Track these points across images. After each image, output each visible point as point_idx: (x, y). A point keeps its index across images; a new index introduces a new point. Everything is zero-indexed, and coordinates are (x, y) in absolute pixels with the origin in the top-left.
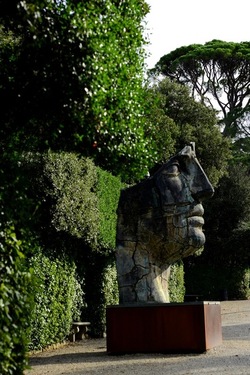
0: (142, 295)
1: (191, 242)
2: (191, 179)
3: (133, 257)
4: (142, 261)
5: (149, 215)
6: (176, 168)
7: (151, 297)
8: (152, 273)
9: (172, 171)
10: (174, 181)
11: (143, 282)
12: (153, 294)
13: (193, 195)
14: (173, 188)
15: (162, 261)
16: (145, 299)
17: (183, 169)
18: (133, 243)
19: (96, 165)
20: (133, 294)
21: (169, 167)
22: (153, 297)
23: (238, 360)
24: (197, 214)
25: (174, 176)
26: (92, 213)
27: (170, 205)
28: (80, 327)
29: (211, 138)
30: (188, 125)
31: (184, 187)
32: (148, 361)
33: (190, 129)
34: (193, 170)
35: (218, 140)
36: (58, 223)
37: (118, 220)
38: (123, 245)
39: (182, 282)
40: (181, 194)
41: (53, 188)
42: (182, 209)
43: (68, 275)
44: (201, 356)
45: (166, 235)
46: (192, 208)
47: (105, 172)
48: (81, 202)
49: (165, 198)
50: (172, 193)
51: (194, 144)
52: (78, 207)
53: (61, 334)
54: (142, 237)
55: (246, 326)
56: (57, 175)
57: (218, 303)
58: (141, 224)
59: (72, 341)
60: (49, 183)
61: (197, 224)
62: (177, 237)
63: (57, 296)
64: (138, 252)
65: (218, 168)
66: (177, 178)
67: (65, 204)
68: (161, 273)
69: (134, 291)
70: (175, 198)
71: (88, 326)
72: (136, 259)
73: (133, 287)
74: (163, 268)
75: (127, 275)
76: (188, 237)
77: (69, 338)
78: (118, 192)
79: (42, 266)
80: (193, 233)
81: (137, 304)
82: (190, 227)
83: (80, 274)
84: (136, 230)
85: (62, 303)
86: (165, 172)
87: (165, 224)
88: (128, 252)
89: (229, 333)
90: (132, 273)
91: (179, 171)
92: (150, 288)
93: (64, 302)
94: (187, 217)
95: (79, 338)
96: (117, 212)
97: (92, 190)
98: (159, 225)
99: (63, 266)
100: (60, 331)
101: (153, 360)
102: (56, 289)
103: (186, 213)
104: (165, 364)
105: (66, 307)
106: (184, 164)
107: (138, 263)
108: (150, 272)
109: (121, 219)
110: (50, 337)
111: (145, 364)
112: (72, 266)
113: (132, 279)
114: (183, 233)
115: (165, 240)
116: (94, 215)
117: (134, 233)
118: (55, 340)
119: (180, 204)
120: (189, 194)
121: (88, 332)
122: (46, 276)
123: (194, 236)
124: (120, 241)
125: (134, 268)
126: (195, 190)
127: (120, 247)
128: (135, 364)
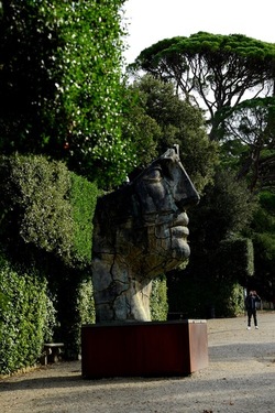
0: (121, 313)
1: (174, 255)
2: (174, 185)
3: (111, 272)
4: (121, 276)
5: (129, 225)
6: (158, 173)
7: (131, 316)
8: (132, 289)
9: (154, 176)
10: (156, 188)
11: (122, 298)
12: (133, 311)
13: (177, 203)
14: (155, 195)
15: (143, 275)
16: (125, 317)
17: (166, 174)
18: (111, 256)
19: (70, 169)
20: (111, 312)
21: (151, 171)
22: (132, 316)
23: (226, 383)
24: (181, 224)
25: (156, 182)
26: (65, 223)
27: (152, 214)
28: (53, 348)
29: (196, 140)
30: (171, 126)
31: (166, 194)
32: (127, 385)
33: (174, 130)
34: (176, 175)
35: (204, 143)
36: (27, 234)
37: (94, 231)
38: (100, 258)
39: (165, 298)
40: (163, 201)
41: (22, 195)
42: (165, 218)
43: (39, 291)
44: (186, 379)
45: (147, 247)
46: (175, 217)
47: (80, 177)
48: (53, 211)
49: (146, 205)
50: (154, 201)
51: (178, 146)
52: (50, 217)
53: (31, 356)
54: (121, 249)
55: (234, 346)
56: (26, 180)
57: (204, 321)
58: (120, 235)
59: (43, 364)
60: (17, 190)
61: (181, 235)
62: (159, 249)
63: (26, 315)
64: (117, 266)
65: (204, 175)
66: (159, 184)
67: (35, 213)
68: (141, 288)
69: (111, 308)
70: (157, 206)
71: (61, 347)
72: (114, 273)
73: (111, 304)
74: (143, 283)
75: (104, 291)
76: (171, 249)
77: (41, 361)
78: (95, 199)
79: (9, 281)
80: (177, 244)
81: (115, 323)
82: (174, 238)
83: (51, 291)
84: (114, 242)
85: (32, 322)
86: (146, 177)
87: (146, 234)
88: (105, 265)
89: (217, 354)
90: (110, 288)
91: (161, 176)
92: (130, 305)
93: (34, 322)
94: (170, 227)
95: (51, 361)
96: (94, 222)
97: (65, 197)
98: (140, 236)
99: (33, 282)
100: (30, 353)
101: (133, 385)
102: (26, 306)
103: (170, 222)
104: (146, 389)
105: (37, 326)
106: (166, 168)
107: (116, 278)
108: (130, 287)
109: (98, 229)
110: (19, 359)
111: (123, 389)
112: (42, 281)
113: (110, 296)
114: (166, 244)
115: (145, 252)
116: (67, 225)
117: (112, 245)
118: (24, 363)
119: (163, 213)
120: (172, 201)
121: (61, 355)
122: (14, 292)
123: (178, 248)
124: (96, 254)
125: (112, 283)
126: (179, 197)
127: (97, 261)
128: (113, 390)
